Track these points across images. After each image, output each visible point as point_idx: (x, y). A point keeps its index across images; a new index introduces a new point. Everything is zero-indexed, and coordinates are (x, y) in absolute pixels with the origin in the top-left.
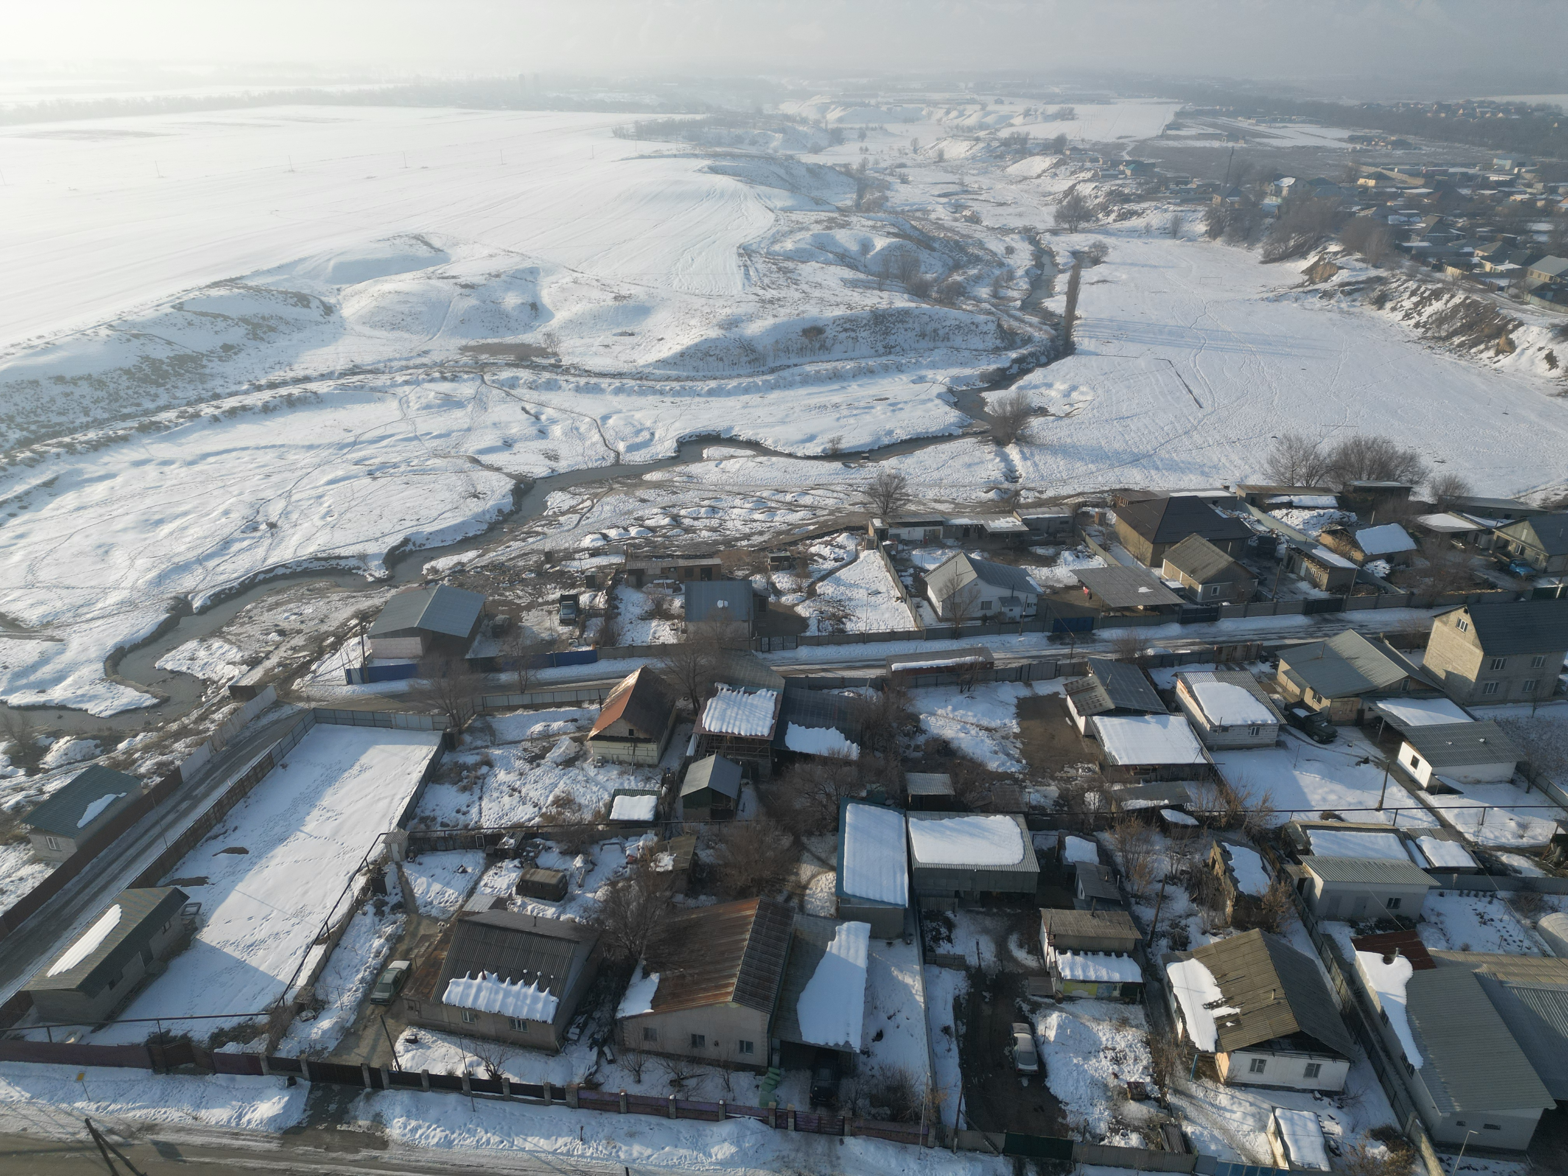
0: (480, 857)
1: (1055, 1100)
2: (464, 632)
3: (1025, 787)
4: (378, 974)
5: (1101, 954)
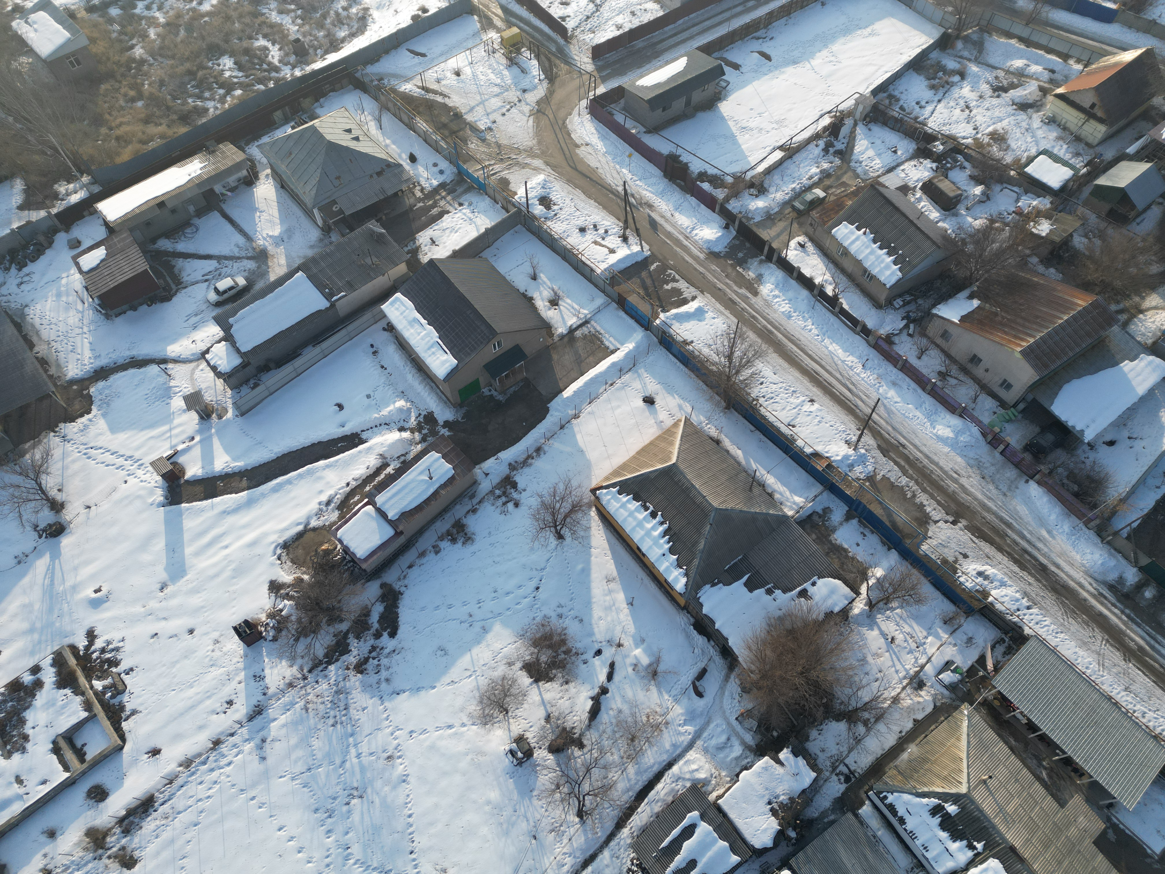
0: (912, 147)
4: (804, 191)
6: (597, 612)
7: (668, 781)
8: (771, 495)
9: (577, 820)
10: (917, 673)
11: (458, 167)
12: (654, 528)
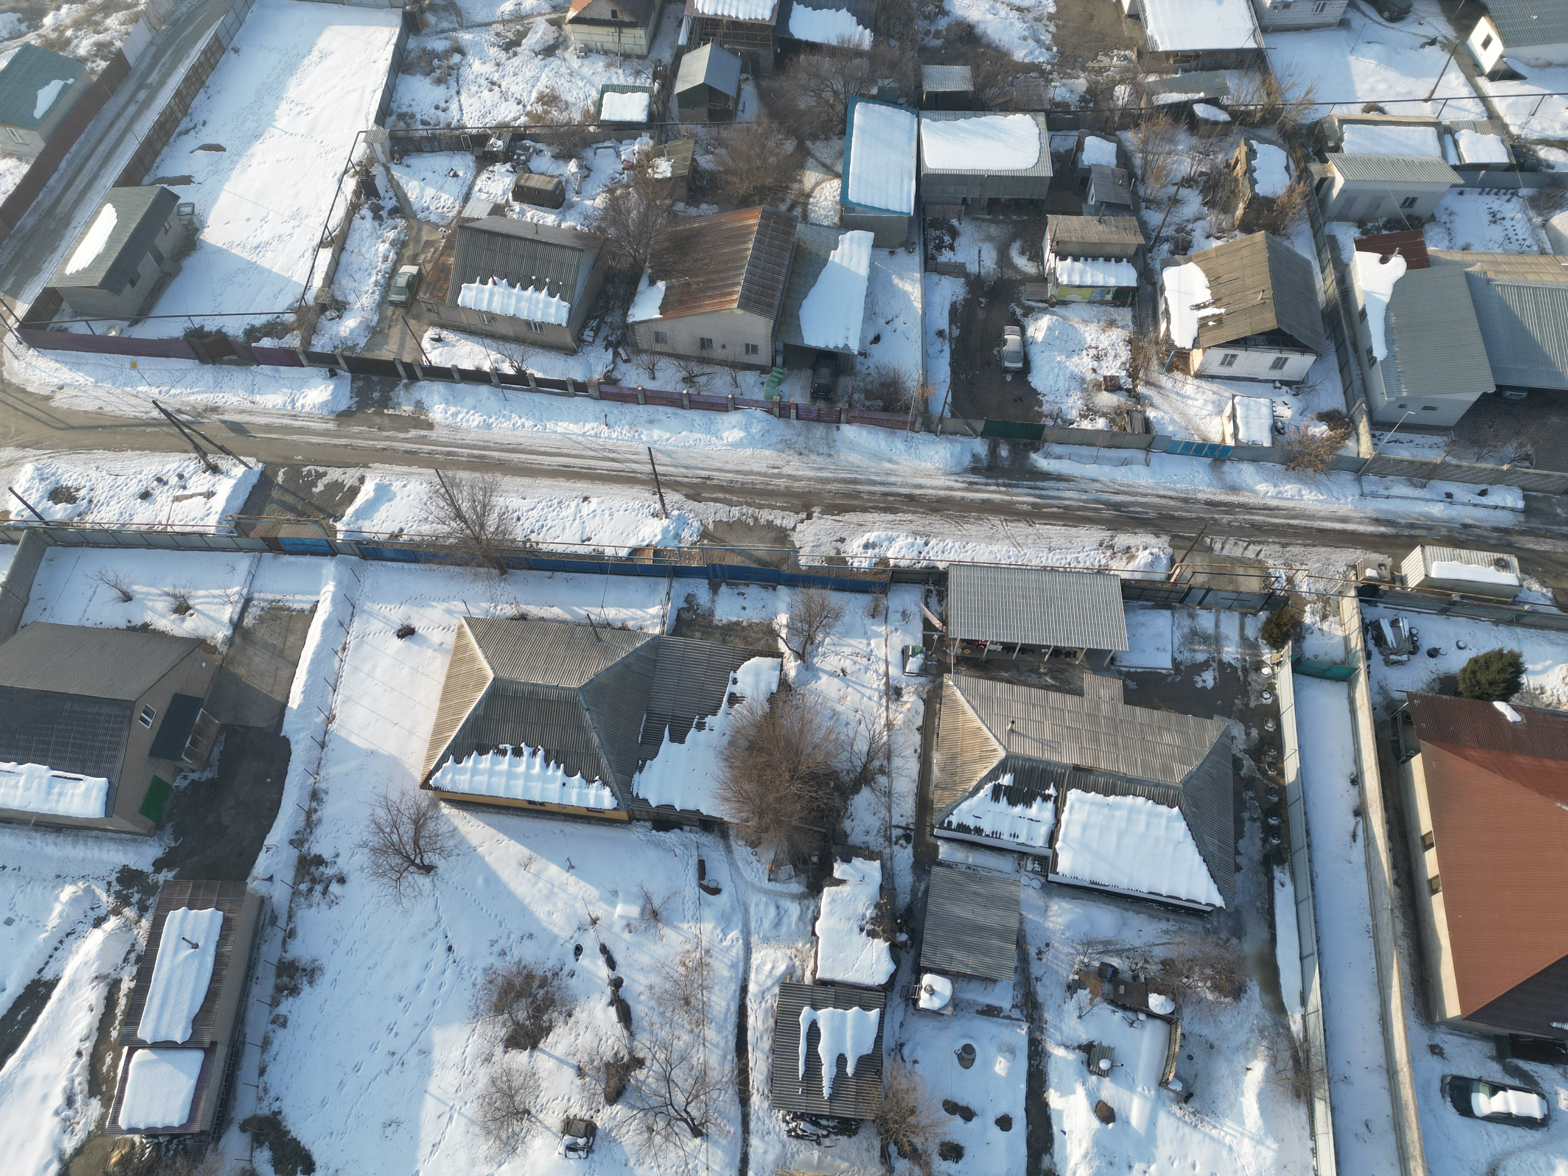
0: (469, 159)
1: (1035, 392)
3: (1052, 80)
4: (390, 278)
5: (1101, 259)
6: (541, 911)
7: (755, 1007)
8: (624, 628)
9: (698, 1141)
10: (887, 683)
12: (529, 767)
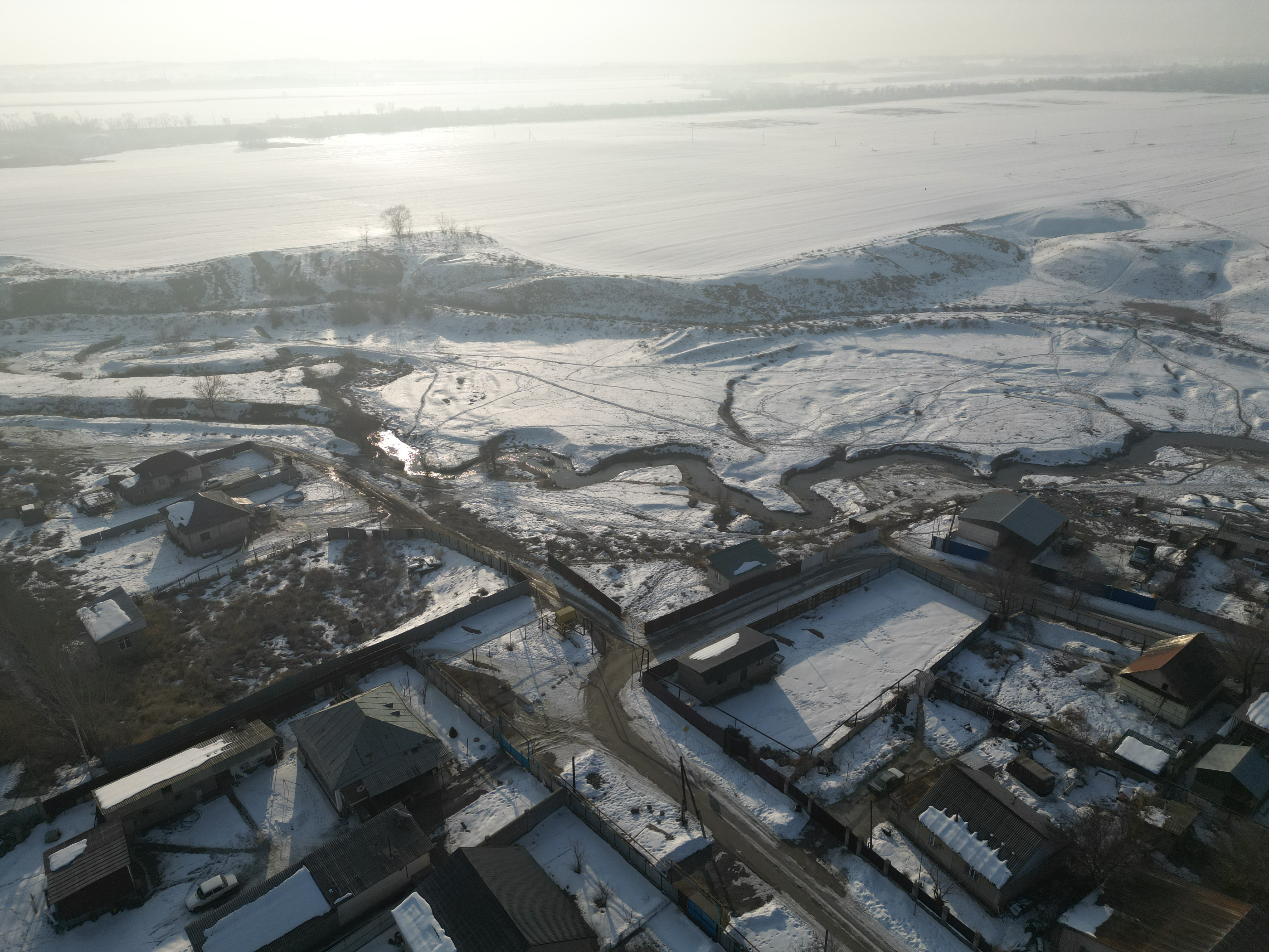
0: (986, 725)
2: (1038, 542)
4: (879, 770)
11: (501, 742)
